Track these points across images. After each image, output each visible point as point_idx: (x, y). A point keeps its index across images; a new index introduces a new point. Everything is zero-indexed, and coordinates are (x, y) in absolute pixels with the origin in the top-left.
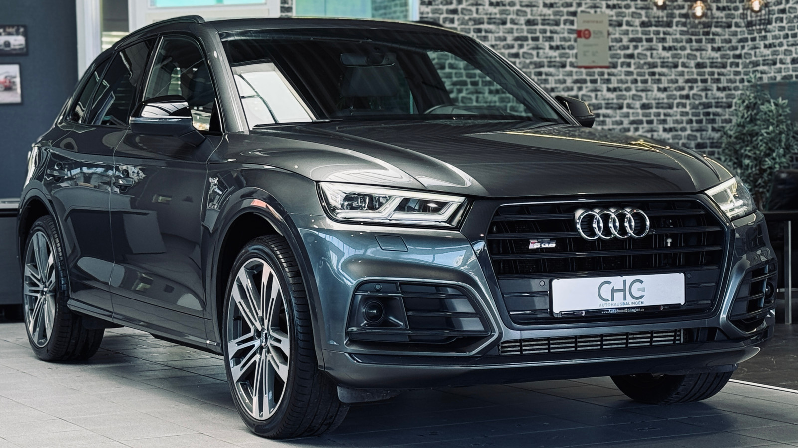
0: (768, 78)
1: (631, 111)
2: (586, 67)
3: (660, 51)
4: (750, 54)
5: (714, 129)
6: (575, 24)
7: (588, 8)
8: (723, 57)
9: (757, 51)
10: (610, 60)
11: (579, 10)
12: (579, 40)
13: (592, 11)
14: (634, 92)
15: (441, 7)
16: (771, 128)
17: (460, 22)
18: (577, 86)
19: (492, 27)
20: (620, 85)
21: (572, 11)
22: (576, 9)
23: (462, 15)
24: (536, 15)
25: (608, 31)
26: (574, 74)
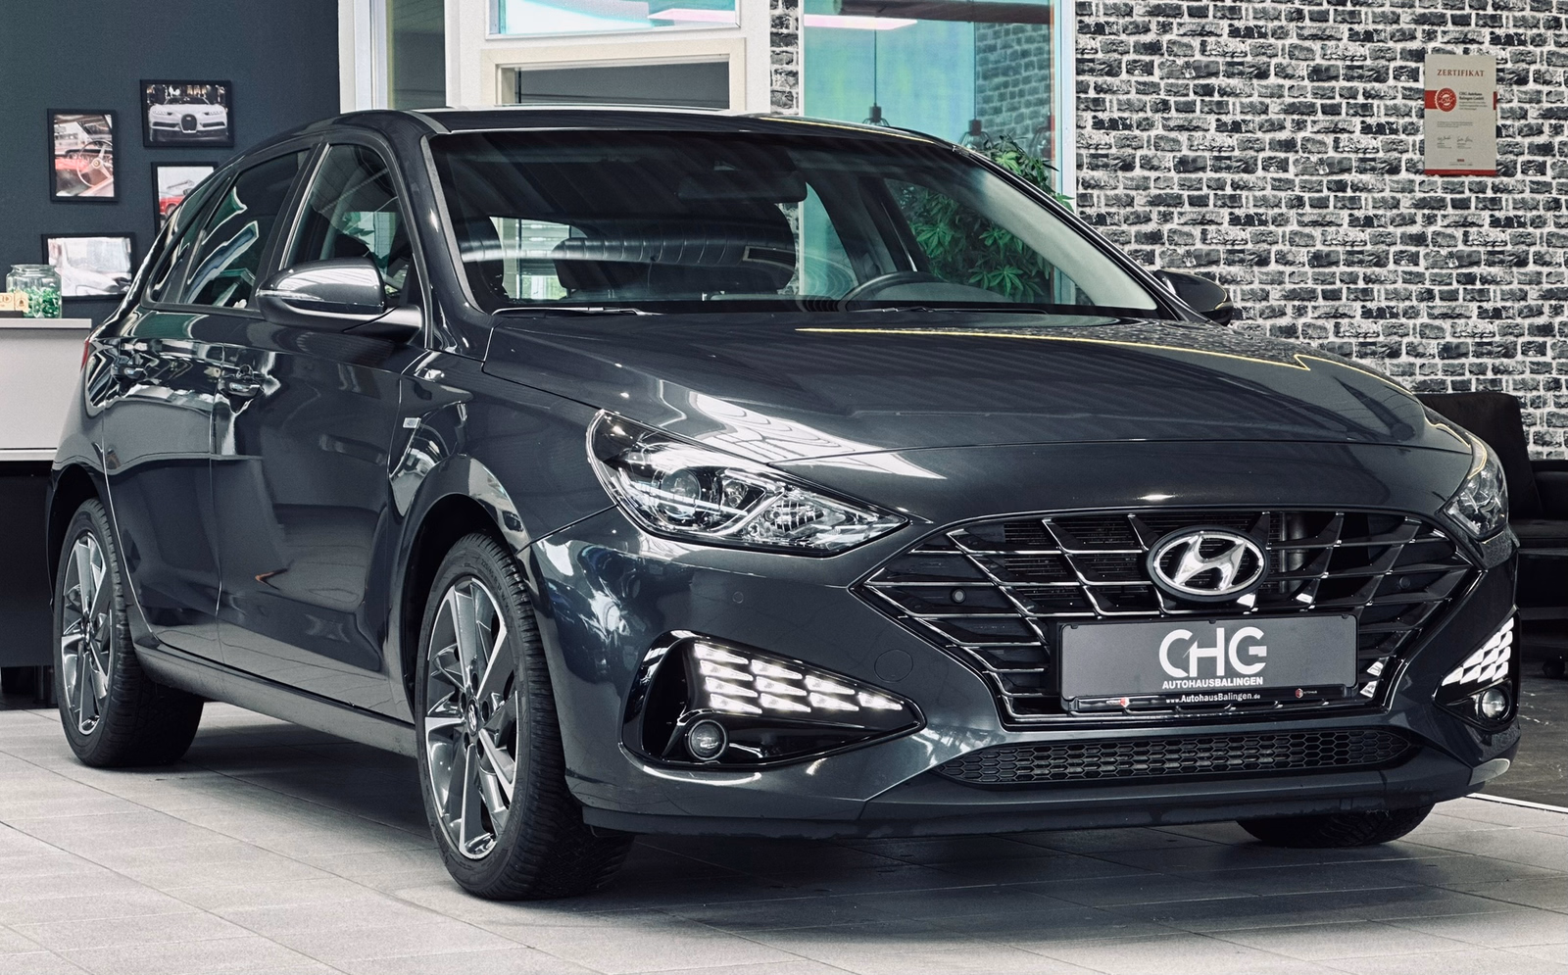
1: (1545, 270)
2: (1443, 174)
6: (1421, 78)
7: (1448, 42)
10: (1499, 157)
11: (1431, 46)
12: (1427, 112)
13: (1459, 49)
14: (1551, 228)
15: (1123, 37)
17: (1165, 71)
18: (1424, 215)
19: (1235, 82)
20: (1520, 213)
21: (1415, 48)
22: (1424, 46)
23: (1170, 55)
24: (1334, 56)
25: (1495, 94)
26: (1417, 188)
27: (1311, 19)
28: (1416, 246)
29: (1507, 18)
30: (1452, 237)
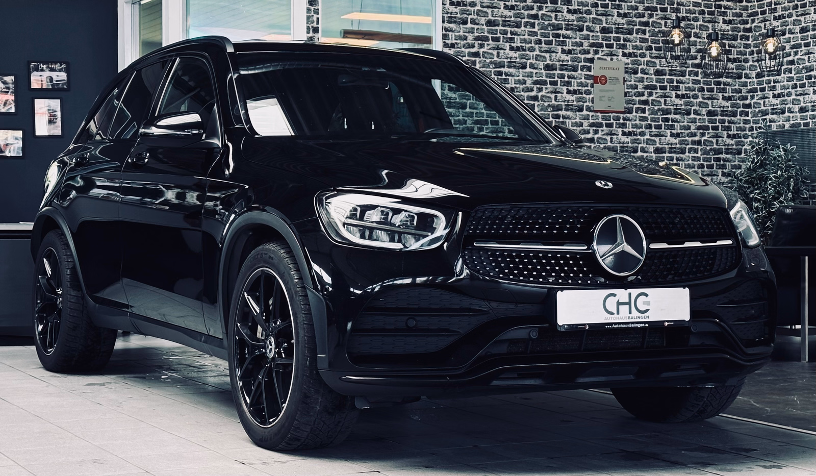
0: (776, 125)
1: (645, 154)
2: (602, 112)
3: (674, 99)
4: (760, 104)
5: (724, 174)
6: (592, 70)
7: (604, 55)
8: (733, 106)
9: (767, 100)
10: (625, 105)
11: (596, 56)
12: (595, 85)
13: (609, 58)
14: (648, 137)
15: (463, 49)
16: (779, 172)
17: (482, 64)
18: (593, 130)
19: (512, 70)
20: (635, 130)
21: (589, 57)
22: (594, 56)
23: (483, 58)
24: (555, 60)
25: (624, 78)
26: (590, 118)
27: (545, 44)
28: (590, 143)
29: (629, 45)
30: (606, 140)
